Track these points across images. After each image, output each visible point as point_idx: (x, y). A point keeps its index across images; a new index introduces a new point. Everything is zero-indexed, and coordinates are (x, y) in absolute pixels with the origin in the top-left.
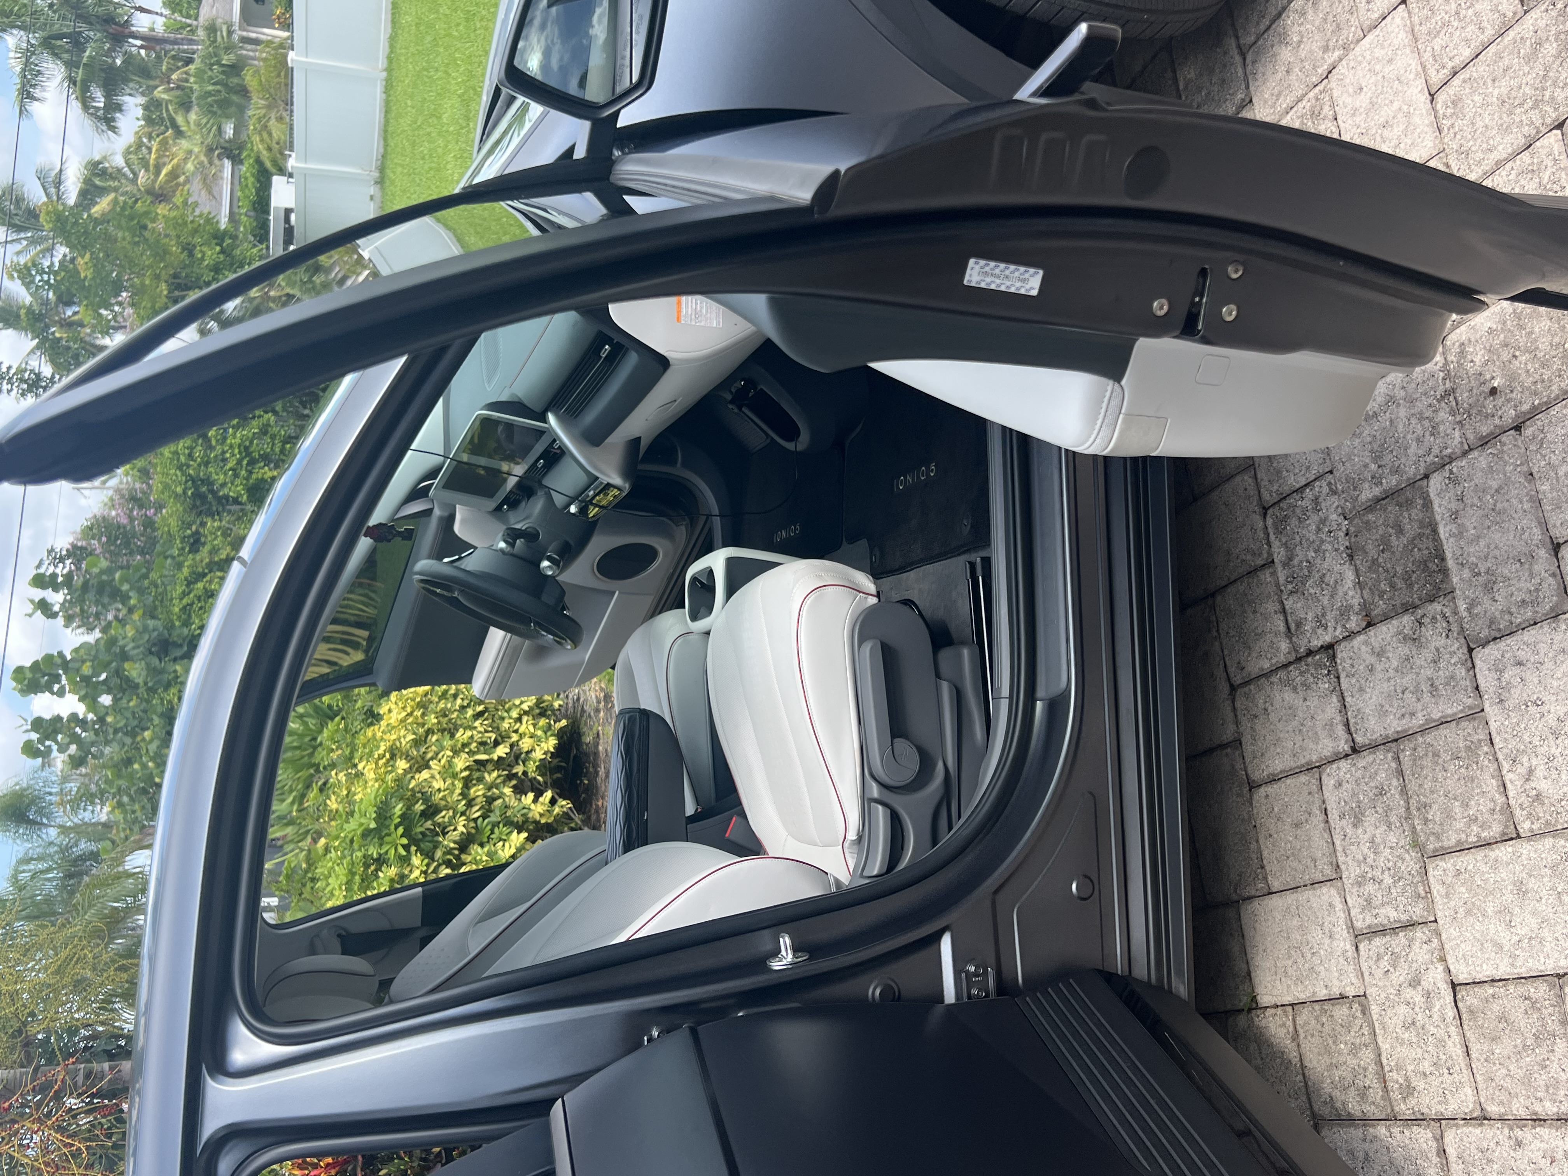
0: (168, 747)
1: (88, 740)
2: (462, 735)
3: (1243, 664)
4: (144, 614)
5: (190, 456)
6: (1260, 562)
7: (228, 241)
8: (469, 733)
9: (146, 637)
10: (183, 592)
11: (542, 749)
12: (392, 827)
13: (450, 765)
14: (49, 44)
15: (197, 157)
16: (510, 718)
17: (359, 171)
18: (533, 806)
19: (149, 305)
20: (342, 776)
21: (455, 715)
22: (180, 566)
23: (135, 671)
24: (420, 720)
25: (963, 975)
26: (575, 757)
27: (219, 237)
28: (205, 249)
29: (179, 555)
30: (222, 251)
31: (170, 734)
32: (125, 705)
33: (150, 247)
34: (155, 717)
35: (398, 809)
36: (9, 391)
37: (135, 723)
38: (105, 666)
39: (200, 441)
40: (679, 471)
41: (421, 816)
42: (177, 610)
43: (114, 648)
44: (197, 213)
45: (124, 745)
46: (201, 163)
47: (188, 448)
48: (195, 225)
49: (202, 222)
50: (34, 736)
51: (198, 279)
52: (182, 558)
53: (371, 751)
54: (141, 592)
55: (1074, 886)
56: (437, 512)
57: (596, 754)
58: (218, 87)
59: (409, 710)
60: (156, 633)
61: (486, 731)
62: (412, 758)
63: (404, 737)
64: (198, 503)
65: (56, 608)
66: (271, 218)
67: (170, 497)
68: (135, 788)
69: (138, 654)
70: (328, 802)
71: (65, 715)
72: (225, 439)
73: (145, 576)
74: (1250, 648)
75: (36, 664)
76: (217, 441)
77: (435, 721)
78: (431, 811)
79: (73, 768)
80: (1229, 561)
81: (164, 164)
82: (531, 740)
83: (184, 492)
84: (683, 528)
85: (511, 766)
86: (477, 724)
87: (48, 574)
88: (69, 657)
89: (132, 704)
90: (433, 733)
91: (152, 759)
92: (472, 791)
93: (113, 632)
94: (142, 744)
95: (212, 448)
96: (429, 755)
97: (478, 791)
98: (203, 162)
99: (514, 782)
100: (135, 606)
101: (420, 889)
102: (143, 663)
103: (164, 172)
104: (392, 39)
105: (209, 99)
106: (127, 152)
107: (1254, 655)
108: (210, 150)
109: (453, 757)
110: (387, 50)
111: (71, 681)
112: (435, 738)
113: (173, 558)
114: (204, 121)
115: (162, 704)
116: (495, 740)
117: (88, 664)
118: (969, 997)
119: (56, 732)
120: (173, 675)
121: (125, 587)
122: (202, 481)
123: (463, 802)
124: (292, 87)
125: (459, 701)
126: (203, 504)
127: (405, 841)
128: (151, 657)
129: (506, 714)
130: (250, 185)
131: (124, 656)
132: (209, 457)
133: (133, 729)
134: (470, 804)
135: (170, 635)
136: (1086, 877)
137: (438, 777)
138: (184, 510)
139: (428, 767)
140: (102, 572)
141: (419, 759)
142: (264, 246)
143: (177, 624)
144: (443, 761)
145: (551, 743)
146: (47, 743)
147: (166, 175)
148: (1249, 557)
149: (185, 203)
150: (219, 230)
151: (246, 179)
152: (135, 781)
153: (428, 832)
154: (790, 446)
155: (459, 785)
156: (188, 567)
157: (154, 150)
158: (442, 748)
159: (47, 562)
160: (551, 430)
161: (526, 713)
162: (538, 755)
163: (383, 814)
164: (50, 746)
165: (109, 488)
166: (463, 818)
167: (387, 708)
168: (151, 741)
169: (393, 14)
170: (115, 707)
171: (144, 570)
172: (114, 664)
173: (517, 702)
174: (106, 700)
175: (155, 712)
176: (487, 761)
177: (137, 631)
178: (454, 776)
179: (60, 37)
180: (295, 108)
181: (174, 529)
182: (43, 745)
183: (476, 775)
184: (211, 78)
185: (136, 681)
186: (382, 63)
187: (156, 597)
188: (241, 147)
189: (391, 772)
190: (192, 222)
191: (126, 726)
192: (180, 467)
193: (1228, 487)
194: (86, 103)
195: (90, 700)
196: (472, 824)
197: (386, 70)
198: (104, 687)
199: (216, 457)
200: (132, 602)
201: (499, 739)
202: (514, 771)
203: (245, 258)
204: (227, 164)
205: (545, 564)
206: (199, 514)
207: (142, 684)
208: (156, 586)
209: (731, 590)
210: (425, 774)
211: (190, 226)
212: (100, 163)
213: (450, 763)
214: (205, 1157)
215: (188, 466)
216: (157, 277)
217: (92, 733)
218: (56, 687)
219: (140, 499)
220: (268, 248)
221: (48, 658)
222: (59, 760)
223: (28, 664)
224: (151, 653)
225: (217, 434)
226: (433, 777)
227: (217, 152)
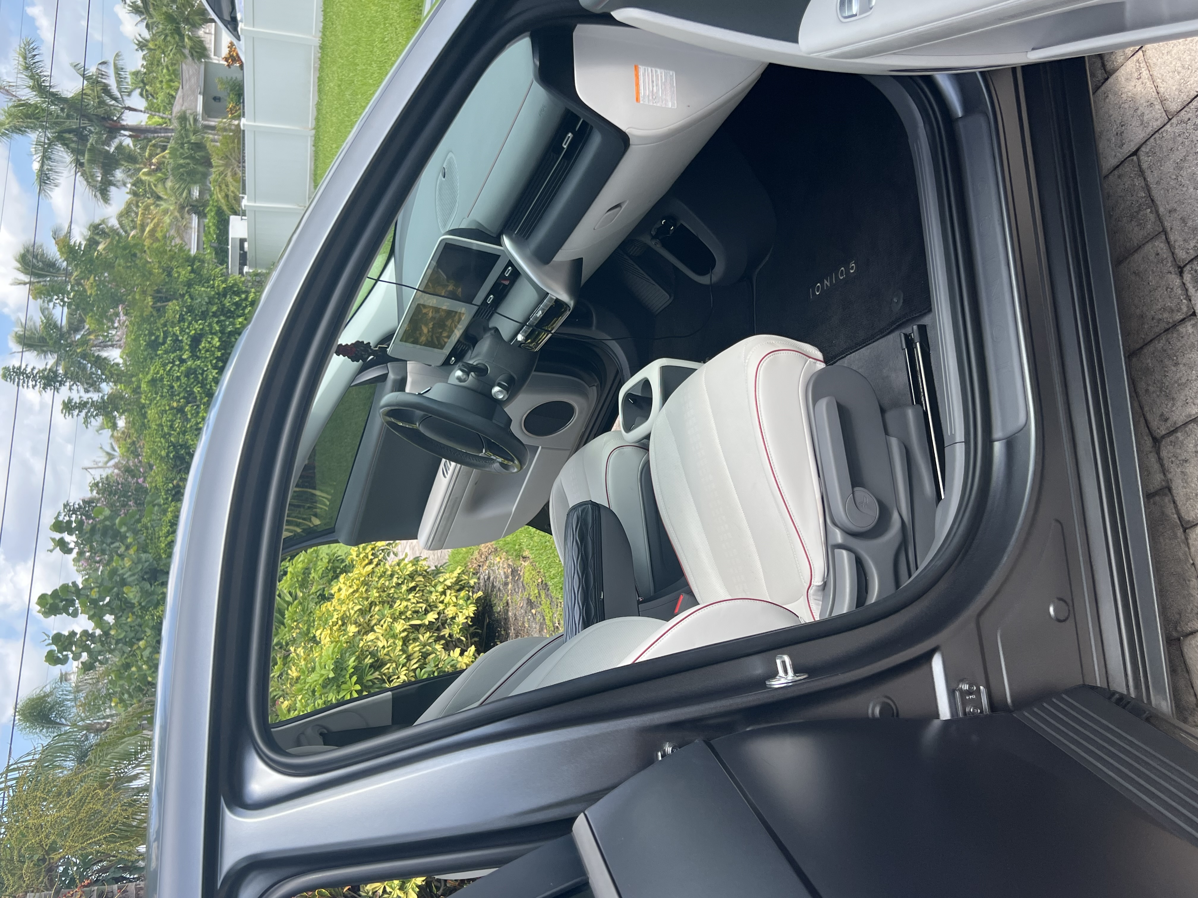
0: (158, 652)
1: (96, 649)
2: (399, 606)
3: (1167, 415)
4: (138, 550)
5: (171, 427)
6: (1179, 316)
7: (197, 264)
8: (405, 603)
9: (140, 567)
10: (168, 531)
11: (464, 614)
12: (348, 676)
13: (391, 629)
14: (60, 138)
15: (172, 213)
16: (437, 592)
17: (296, 207)
18: (460, 659)
19: (138, 314)
20: (300, 651)
21: (392, 591)
22: (165, 512)
23: (132, 594)
24: (365, 595)
25: (957, 693)
26: (489, 624)
27: (191, 261)
28: (180, 270)
29: (164, 504)
30: (193, 271)
31: (159, 642)
32: (124, 622)
33: (138, 269)
34: (147, 630)
35: (352, 662)
36: (34, 387)
37: (133, 635)
38: (108, 591)
39: (179, 416)
40: (594, 333)
41: (370, 667)
42: (163, 545)
43: (115, 577)
44: (173, 244)
45: (124, 653)
46: (176, 218)
47: (170, 421)
48: (172, 253)
49: (177, 250)
50: (54, 647)
51: (175, 293)
52: (166, 506)
53: (327, 620)
54: (136, 532)
55: (1051, 610)
56: (391, 376)
57: (506, 619)
58: (188, 161)
59: (355, 587)
60: (148, 563)
61: (418, 602)
62: (360, 625)
63: (352, 608)
64: (178, 463)
65: (72, 545)
66: (230, 247)
67: (156, 459)
68: (133, 687)
69: (134, 581)
70: (289, 671)
71: (78, 630)
72: (198, 413)
73: (139, 521)
74: (1173, 399)
75: (55, 592)
76: (192, 415)
77: (377, 595)
78: (378, 664)
79: (84, 673)
80: (1143, 324)
81: (148, 224)
82: (455, 608)
83: (168, 455)
84: (595, 388)
85: (438, 629)
86: (410, 596)
87: (65, 521)
88: (81, 586)
89: (129, 620)
90: (376, 605)
91: (146, 663)
92: (410, 648)
93: (114, 564)
94: (138, 652)
95: (188, 420)
96: (373, 622)
97: (414, 648)
98: (176, 217)
99: (443, 642)
100: (131, 544)
101: (390, 693)
102: (138, 587)
103: (148, 229)
104: (319, 106)
105: (181, 170)
106: (120, 216)
107: (1179, 404)
108: (182, 208)
109: (392, 623)
110: (315, 113)
111: (83, 604)
112: (377, 608)
113: (159, 505)
114: (177, 186)
115: (153, 619)
116: (426, 609)
117: (96, 590)
118: (965, 713)
119: (71, 644)
120: (161, 596)
121: (123, 529)
122: (181, 446)
123: (404, 656)
124: (244, 150)
125: (395, 580)
126: (182, 464)
127: (358, 687)
128: (144, 582)
129: (433, 589)
130: (212, 232)
131: (123, 583)
132: (186, 427)
133: (130, 640)
134: (409, 658)
135: (158, 565)
136: (1061, 599)
137: (381, 638)
138: (168, 469)
139: (372, 630)
140: (106, 519)
141: (365, 625)
142: (225, 266)
143: (164, 556)
144: (385, 626)
145: (471, 610)
146: (65, 653)
147: (149, 232)
148: (1166, 315)
149: (165, 237)
150: (189, 256)
151: (209, 227)
152: (133, 681)
153: (376, 681)
154: (704, 280)
155: (399, 643)
156: (171, 512)
157: (140, 213)
158: (384, 616)
159: (63, 514)
160: (506, 253)
161: (449, 588)
162: (461, 619)
163: (339, 667)
164: (67, 655)
165: (108, 467)
166: (405, 668)
167: (337, 587)
168: (145, 649)
169: (319, 86)
170: (118, 624)
171: (138, 517)
172: (115, 589)
173: (441, 580)
174: (109, 618)
175: (147, 626)
176: (420, 625)
177: (133, 562)
178: (394, 636)
179: (70, 131)
180: (246, 164)
181: (160, 485)
182: (62, 653)
183: (412, 636)
184: (182, 154)
185: (133, 601)
186: (311, 123)
187: (147, 536)
188: (205, 204)
189: (344, 635)
190: (170, 251)
191: (125, 637)
192: (164, 436)
193: (1137, 257)
194: (89, 178)
195: (97, 617)
196: (412, 674)
197: (314, 129)
198: (108, 608)
199: (191, 426)
200: (129, 540)
201: (429, 608)
202: (442, 634)
203: (210, 276)
204: (195, 219)
205: (496, 389)
206: (179, 472)
207: (137, 604)
208: (147, 529)
209: (666, 395)
210: (371, 636)
211: (169, 253)
212: (100, 224)
213: (391, 628)
214: (226, 888)
215: (170, 435)
216: (144, 292)
217: (99, 644)
218: (71, 609)
219: (132, 470)
220: (227, 268)
221: (65, 587)
222: (73, 666)
223: (49, 593)
224: (144, 579)
225: (192, 410)
226: (377, 638)
227: (187, 209)
